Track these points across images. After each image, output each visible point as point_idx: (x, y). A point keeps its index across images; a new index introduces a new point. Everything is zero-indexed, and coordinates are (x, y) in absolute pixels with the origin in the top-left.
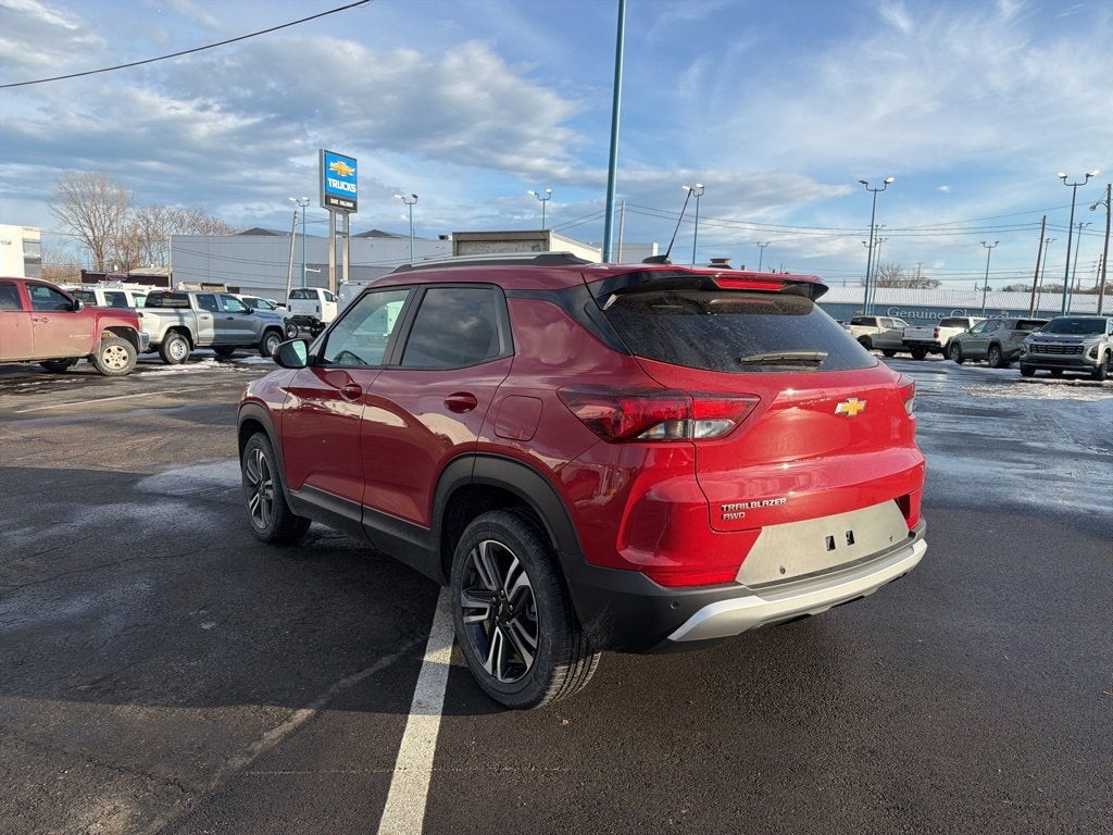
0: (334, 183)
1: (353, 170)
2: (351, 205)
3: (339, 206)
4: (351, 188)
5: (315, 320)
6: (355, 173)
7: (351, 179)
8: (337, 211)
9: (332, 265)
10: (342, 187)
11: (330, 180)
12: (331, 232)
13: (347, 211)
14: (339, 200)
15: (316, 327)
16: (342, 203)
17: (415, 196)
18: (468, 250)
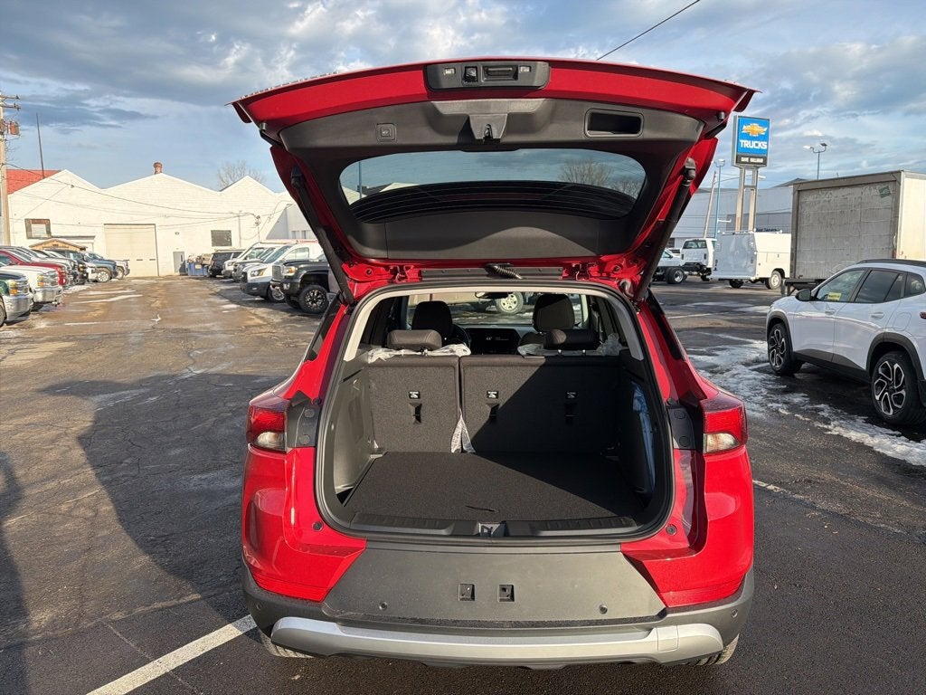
0: (746, 144)
1: (765, 129)
2: (761, 161)
3: (749, 163)
4: (762, 145)
5: (702, 266)
6: (767, 132)
7: (765, 138)
8: (748, 168)
9: (739, 215)
10: (753, 146)
11: (742, 141)
12: (740, 184)
13: (757, 166)
14: (750, 157)
15: (703, 272)
16: (752, 160)
17: (824, 145)
18: (809, 198)
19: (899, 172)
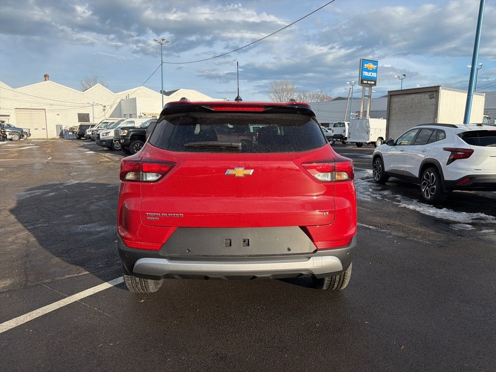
0: (366, 74)
1: (376, 66)
2: (373, 83)
3: (367, 84)
4: (374, 75)
5: (343, 136)
6: (377, 68)
7: (375, 71)
8: (367, 86)
9: (362, 111)
10: (370, 75)
11: (364, 72)
12: (363, 95)
13: (371, 85)
14: (368, 81)
15: (343, 139)
16: (369, 82)
17: (405, 75)
18: (395, 99)
19: (439, 87)
